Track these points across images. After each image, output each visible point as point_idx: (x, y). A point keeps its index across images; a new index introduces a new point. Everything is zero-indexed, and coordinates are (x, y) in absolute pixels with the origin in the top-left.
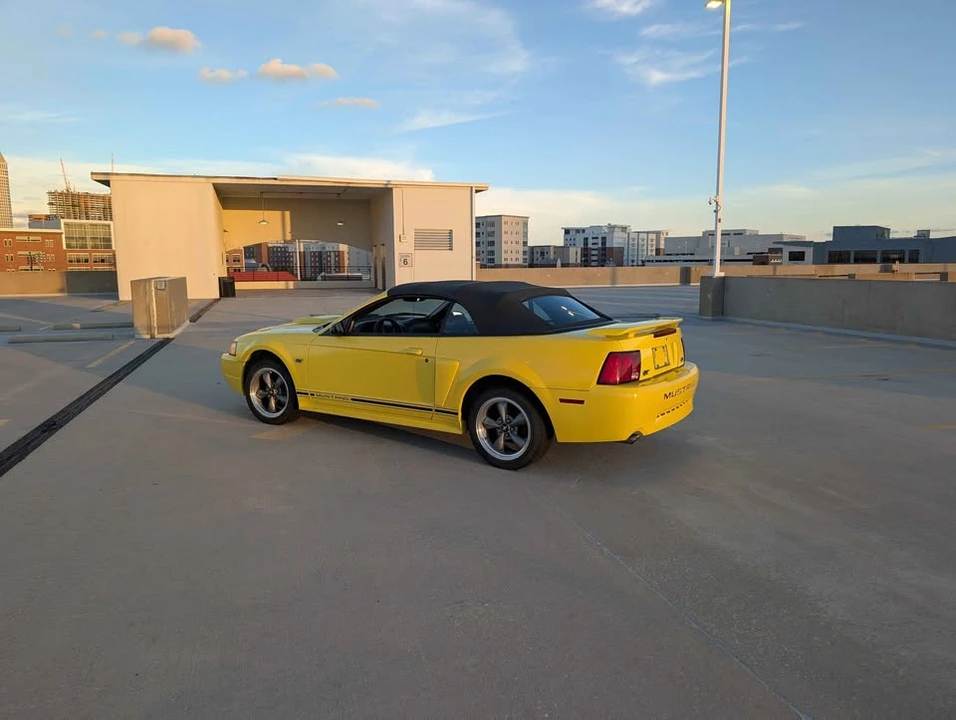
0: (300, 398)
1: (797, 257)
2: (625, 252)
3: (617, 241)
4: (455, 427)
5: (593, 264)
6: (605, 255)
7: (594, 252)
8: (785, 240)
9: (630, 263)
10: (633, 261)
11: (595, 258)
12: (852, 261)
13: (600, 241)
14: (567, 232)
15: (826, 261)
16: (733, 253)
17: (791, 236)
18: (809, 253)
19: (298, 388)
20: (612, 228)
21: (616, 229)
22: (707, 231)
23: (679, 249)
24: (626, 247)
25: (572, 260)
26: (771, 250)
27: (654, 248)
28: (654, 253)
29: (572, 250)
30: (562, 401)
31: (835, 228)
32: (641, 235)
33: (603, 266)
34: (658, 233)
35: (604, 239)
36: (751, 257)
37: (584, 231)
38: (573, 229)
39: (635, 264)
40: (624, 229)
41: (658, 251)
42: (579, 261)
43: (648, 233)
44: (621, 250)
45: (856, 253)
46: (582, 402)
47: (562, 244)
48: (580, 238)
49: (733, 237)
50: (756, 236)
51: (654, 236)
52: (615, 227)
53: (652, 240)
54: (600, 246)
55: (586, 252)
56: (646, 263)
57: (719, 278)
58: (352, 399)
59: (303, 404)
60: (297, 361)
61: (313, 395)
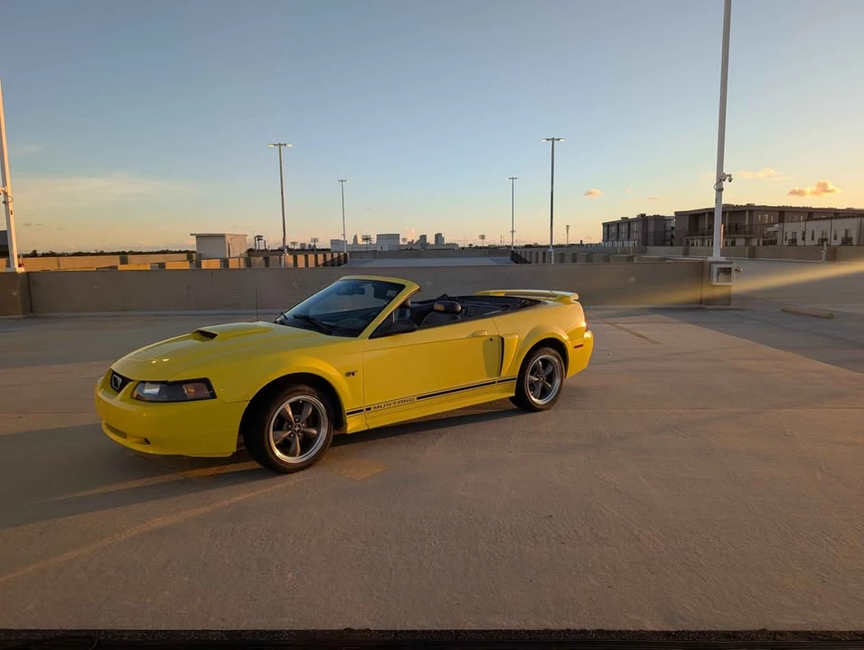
0: (349, 420)
19: (346, 408)
30: (575, 347)
46: (582, 345)
57: (23, 274)
58: (418, 398)
59: (353, 425)
60: (348, 374)
61: (369, 409)
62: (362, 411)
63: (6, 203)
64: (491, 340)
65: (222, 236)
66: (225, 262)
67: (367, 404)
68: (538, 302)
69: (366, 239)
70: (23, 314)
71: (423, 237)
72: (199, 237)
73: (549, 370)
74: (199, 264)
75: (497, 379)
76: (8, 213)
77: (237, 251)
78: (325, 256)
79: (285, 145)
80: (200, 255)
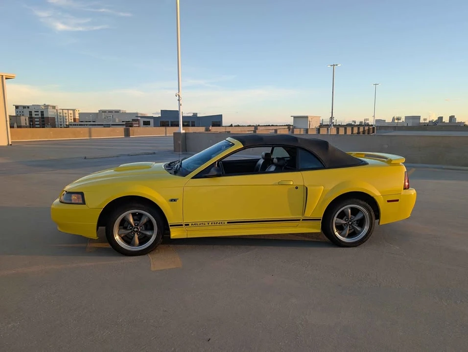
0: (172, 229)
1: (147, 123)
2: (56, 120)
3: (50, 113)
4: (316, 229)
5: (37, 126)
6: (44, 121)
7: (36, 120)
8: (139, 115)
9: (60, 126)
10: (61, 125)
11: (38, 123)
12: (170, 125)
13: (40, 113)
14: (17, 107)
15: (159, 125)
16: (115, 121)
17: (141, 114)
18: (152, 121)
19: (170, 222)
20: (46, 106)
21: (49, 107)
22: (101, 110)
23: (87, 119)
24: (56, 117)
25: (23, 124)
26: (133, 120)
27: (72, 118)
28: (73, 121)
29: (23, 118)
30: (388, 201)
31: (161, 111)
32: (65, 111)
33: (44, 127)
34: (74, 110)
35: (42, 112)
36: (124, 123)
37: (28, 107)
38: (21, 106)
39: (62, 126)
40: (54, 107)
41: (75, 120)
42: (28, 124)
43: (68, 110)
44: (54, 119)
45: (172, 122)
46: (397, 200)
47: (15, 115)
48: (26, 112)
49: (114, 113)
50: (125, 114)
51: (72, 112)
52: (48, 106)
53: (71, 114)
54: (40, 116)
55: (31, 119)
56: (70, 126)
57: (183, 133)
58: (228, 223)
59: (175, 233)
60: (172, 200)
61: (188, 225)
62: (182, 225)
63: (179, 100)
64: (297, 188)
65: (307, 117)
66: (307, 130)
67: (186, 221)
68: (365, 164)
69: (398, 119)
70: (182, 152)
71: (441, 118)
72: (295, 117)
73: (359, 216)
74: (293, 132)
75: (302, 218)
76: (180, 105)
77: (314, 125)
78: (359, 128)
79: (337, 65)
80: (295, 127)
